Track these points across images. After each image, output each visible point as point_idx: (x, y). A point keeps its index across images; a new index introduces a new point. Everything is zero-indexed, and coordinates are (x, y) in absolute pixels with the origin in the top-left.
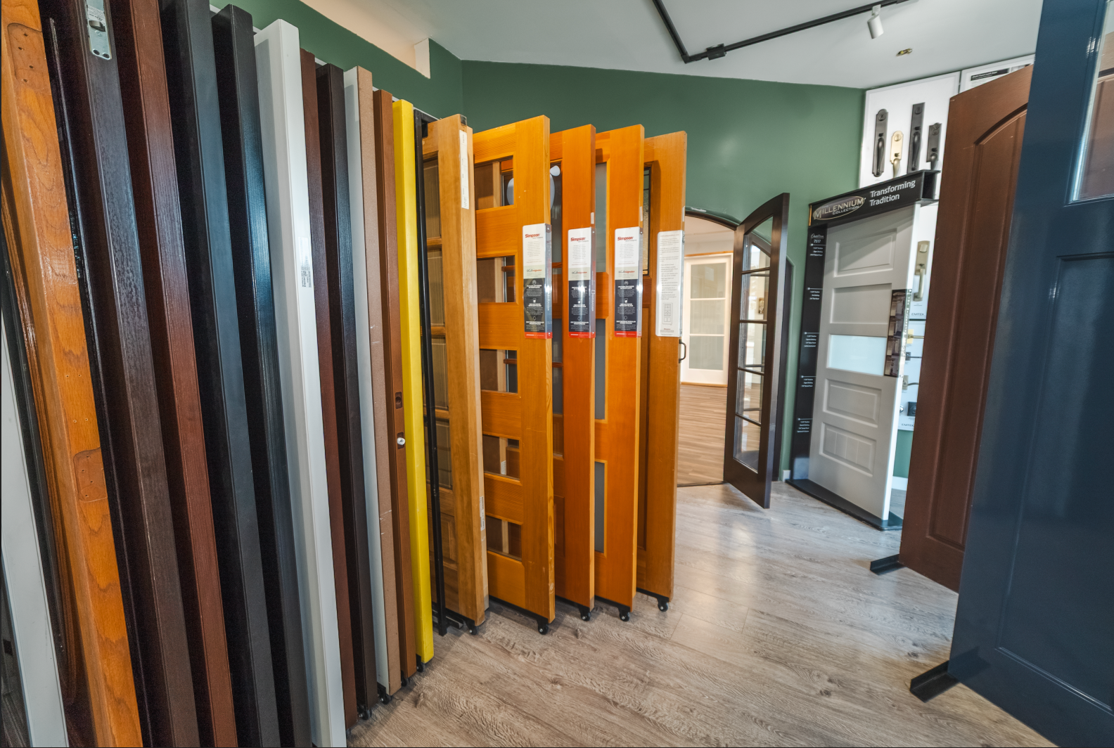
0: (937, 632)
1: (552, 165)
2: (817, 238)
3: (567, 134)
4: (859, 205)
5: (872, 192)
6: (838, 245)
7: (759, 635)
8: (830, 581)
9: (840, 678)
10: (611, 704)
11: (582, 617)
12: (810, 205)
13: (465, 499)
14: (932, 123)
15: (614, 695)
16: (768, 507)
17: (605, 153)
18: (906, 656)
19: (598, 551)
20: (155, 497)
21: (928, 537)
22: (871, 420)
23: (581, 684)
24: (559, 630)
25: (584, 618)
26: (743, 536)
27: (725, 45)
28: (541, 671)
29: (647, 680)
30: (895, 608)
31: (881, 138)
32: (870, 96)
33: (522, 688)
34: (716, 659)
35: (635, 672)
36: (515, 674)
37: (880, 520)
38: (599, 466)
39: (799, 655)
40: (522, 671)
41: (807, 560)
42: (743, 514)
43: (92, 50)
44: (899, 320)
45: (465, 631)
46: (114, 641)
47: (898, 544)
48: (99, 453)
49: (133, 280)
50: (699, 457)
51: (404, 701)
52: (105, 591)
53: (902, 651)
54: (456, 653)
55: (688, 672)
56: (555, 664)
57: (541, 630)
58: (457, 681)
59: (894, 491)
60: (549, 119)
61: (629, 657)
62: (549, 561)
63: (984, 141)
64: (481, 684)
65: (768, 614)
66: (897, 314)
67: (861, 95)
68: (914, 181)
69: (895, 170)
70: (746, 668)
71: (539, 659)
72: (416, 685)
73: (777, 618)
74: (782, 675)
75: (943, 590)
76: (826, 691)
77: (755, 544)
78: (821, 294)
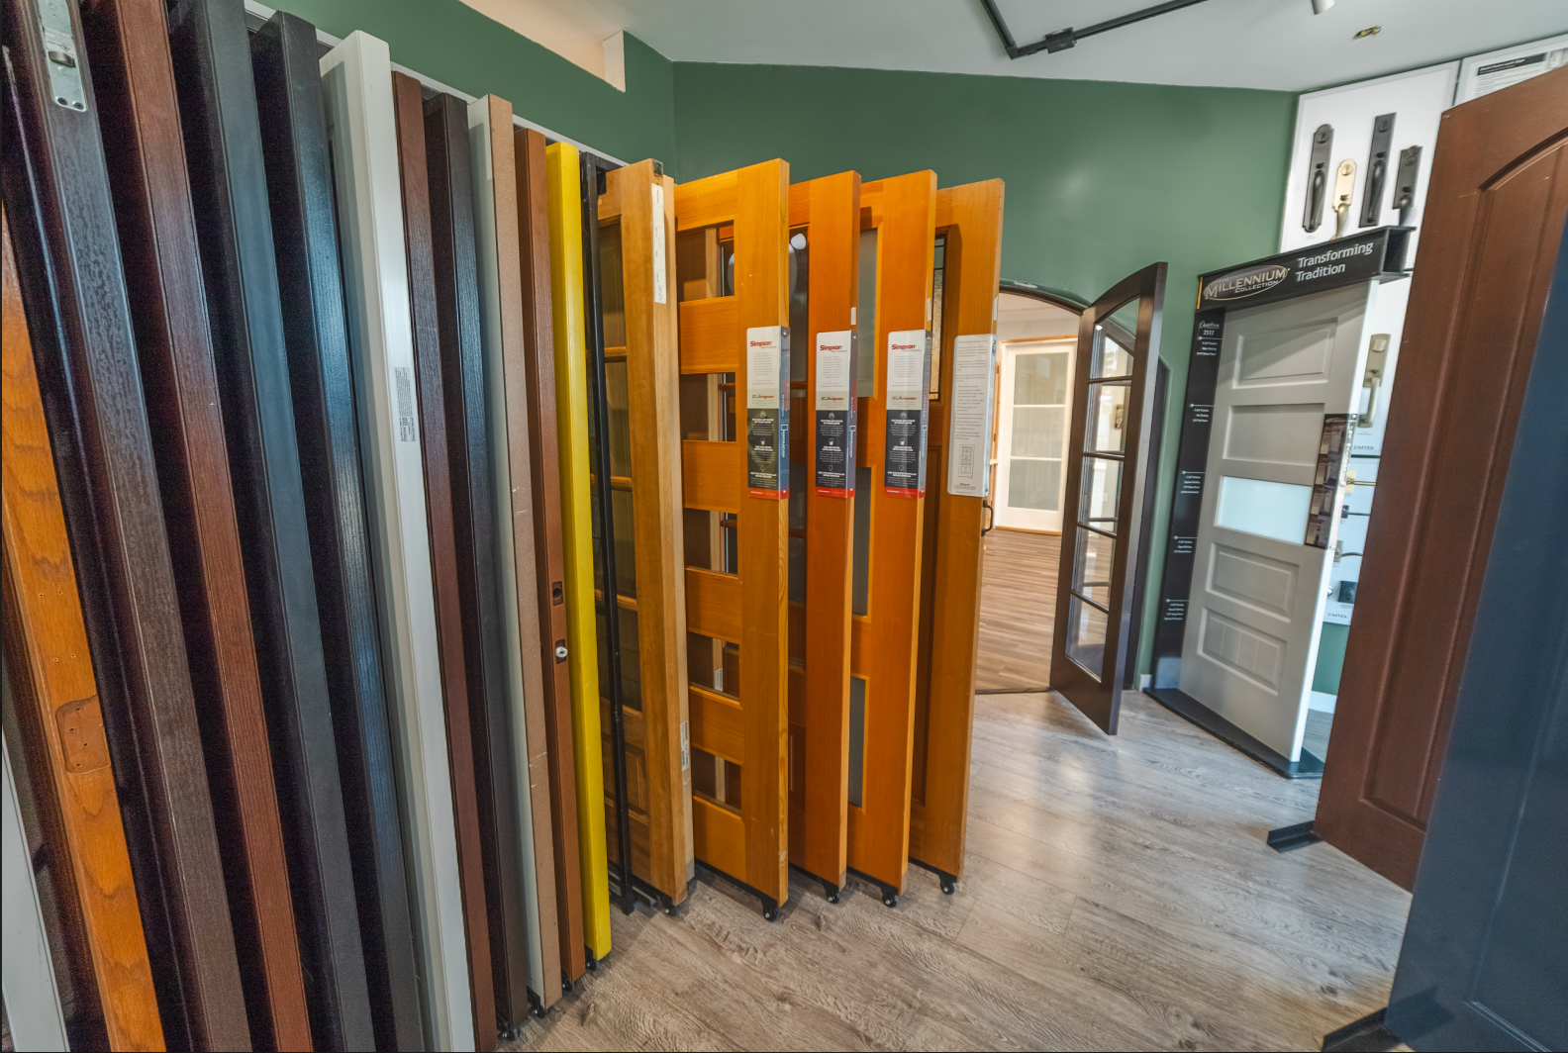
0: (1369, 955)
1: (793, 233)
2: (1208, 328)
3: (817, 185)
4: (1279, 279)
5: (1301, 259)
6: (1241, 339)
7: (1090, 942)
8: (1204, 859)
9: (1211, 1021)
10: (861, 1039)
11: (828, 897)
12: (1199, 277)
13: (660, 727)
14: (1406, 146)
15: (867, 1025)
16: (1114, 733)
17: (875, 214)
18: (1317, 992)
19: (854, 803)
20: (183, 763)
21: (1362, 800)
22: (1280, 611)
23: (820, 1004)
24: (794, 916)
25: (831, 899)
26: (1076, 775)
27: (1075, 30)
28: (763, 980)
29: (918, 1005)
30: (1304, 909)
31: (1319, 171)
32: (1306, 104)
33: (734, 1006)
34: (1022, 976)
35: (901, 990)
36: (726, 982)
37: (1286, 762)
38: (858, 685)
39: (1149, 978)
40: (736, 978)
41: (1170, 822)
42: (1076, 742)
43: (56, 99)
44: (1333, 461)
45: (659, 910)
46: (128, 966)
47: (1315, 801)
48: (96, 703)
49: (135, 448)
50: (1016, 646)
51: (566, 1015)
52: (111, 897)
53: (1311, 983)
54: (645, 944)
55: (979, 995)
56: (784, 969)
57: (768, 915)
58: (643, 987)
59: (1311, 713)
60: (788, 164)
61: (893, 965)
62: (780, 820)
63: (1495, 185)
64: (677, 994)
65: (1105, 908)
66: (1330, 452)
67: (1291, 102)
68: (1371, 244)
69: (1340, 223)
70: (1067, 995)
71: (762, 959)
72: (585, 990)
73: (1119, 915)
74: (1122, 1010)
75: (1382, 883)
76: (1188, 1042)
77: (1092, 792)
78: (1210, 413)
